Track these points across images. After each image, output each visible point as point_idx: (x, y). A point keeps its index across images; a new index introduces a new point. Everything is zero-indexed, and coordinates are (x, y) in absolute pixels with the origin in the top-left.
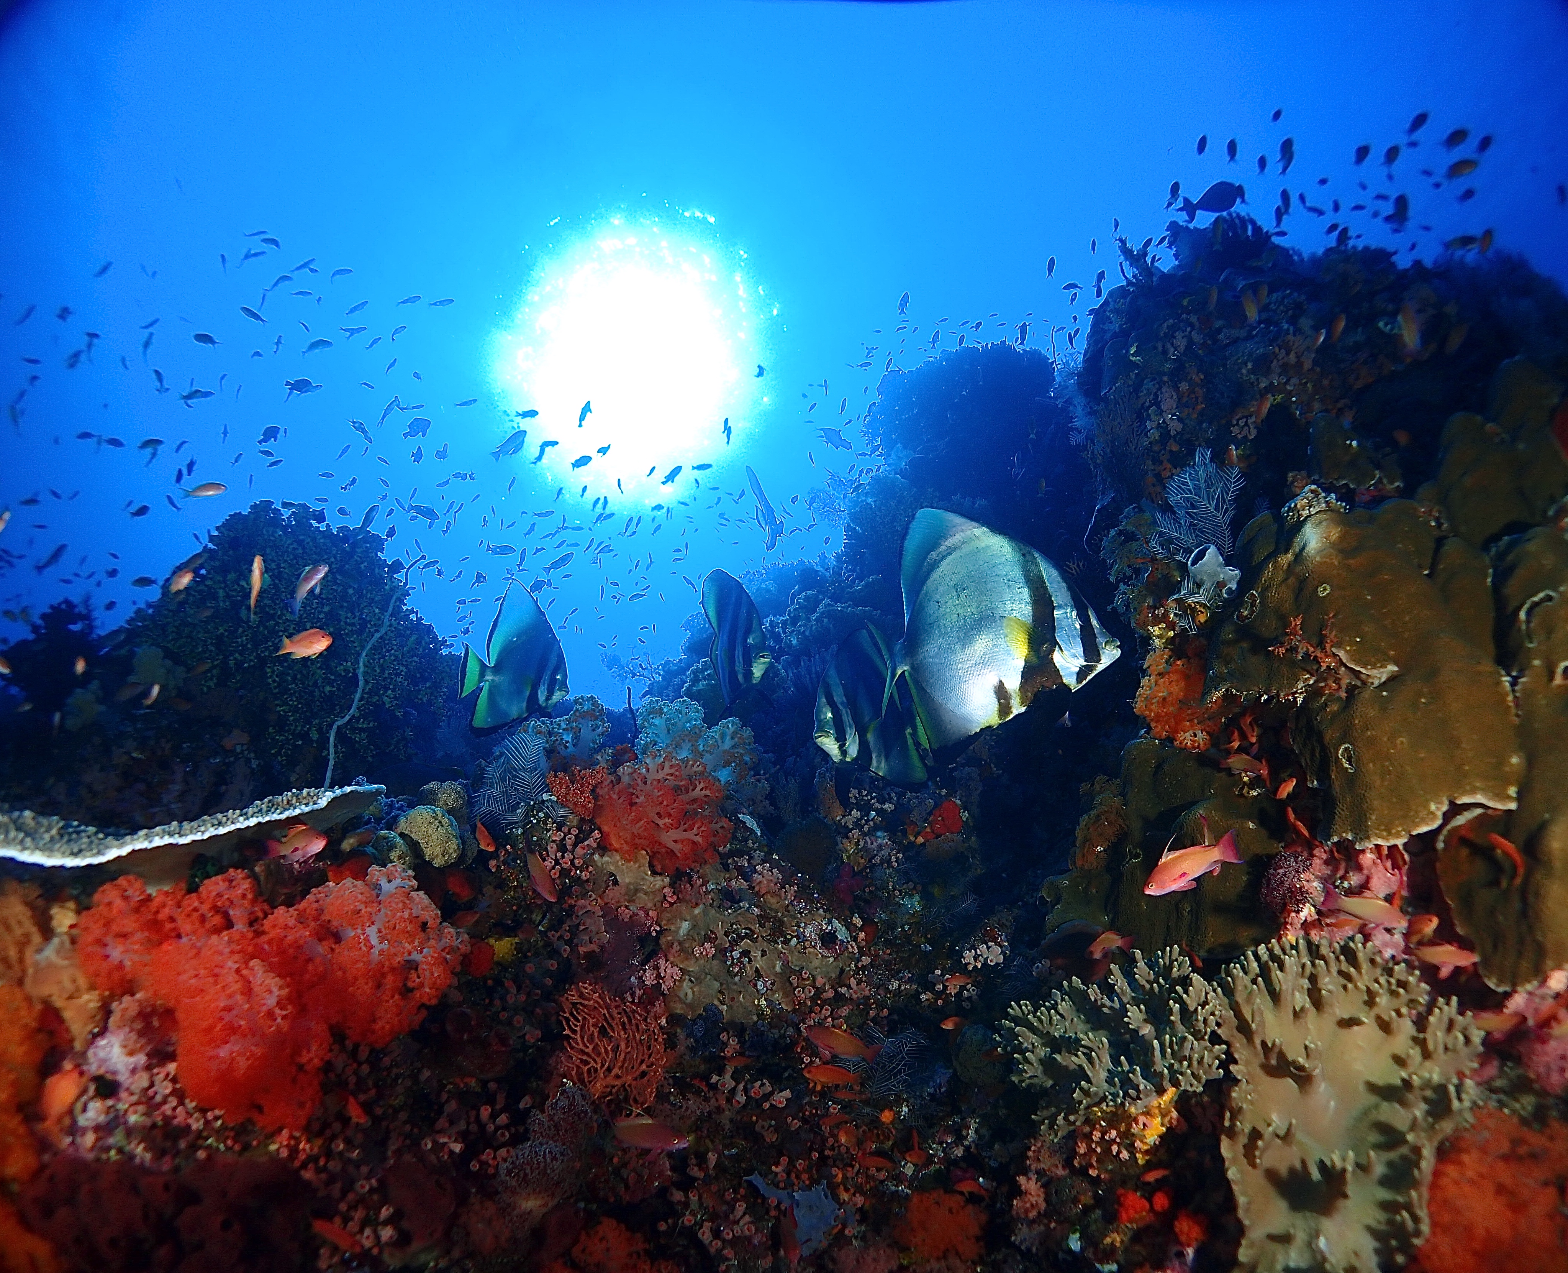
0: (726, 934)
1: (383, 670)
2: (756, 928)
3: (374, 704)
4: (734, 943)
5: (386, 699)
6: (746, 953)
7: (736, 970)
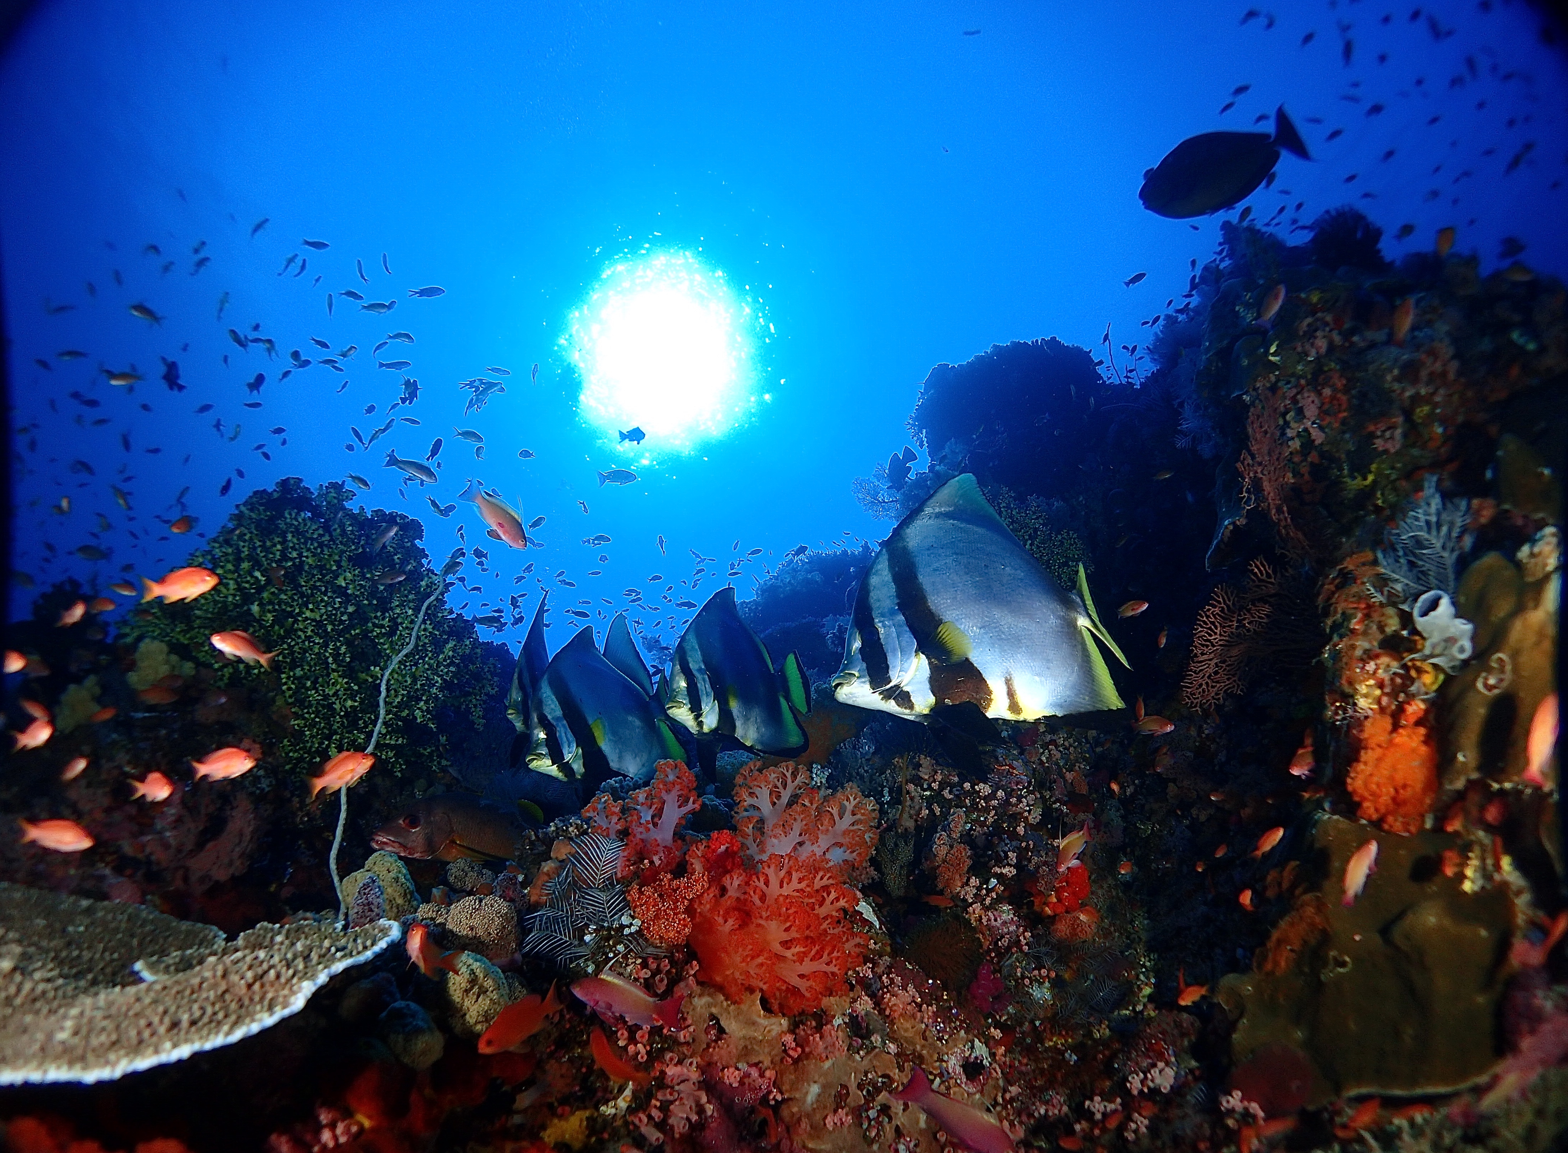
0: (860, 1087)
1: (415, 680)
2: (895, 1073)
3: (403, 720)
4: (871, 1097)
5: (418, 713)
6: (885, 1110)
7: (873, 1134)
